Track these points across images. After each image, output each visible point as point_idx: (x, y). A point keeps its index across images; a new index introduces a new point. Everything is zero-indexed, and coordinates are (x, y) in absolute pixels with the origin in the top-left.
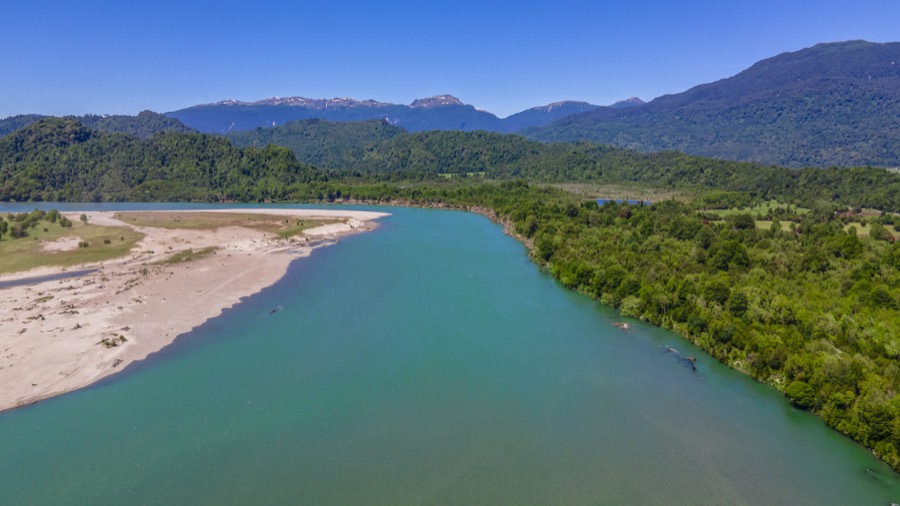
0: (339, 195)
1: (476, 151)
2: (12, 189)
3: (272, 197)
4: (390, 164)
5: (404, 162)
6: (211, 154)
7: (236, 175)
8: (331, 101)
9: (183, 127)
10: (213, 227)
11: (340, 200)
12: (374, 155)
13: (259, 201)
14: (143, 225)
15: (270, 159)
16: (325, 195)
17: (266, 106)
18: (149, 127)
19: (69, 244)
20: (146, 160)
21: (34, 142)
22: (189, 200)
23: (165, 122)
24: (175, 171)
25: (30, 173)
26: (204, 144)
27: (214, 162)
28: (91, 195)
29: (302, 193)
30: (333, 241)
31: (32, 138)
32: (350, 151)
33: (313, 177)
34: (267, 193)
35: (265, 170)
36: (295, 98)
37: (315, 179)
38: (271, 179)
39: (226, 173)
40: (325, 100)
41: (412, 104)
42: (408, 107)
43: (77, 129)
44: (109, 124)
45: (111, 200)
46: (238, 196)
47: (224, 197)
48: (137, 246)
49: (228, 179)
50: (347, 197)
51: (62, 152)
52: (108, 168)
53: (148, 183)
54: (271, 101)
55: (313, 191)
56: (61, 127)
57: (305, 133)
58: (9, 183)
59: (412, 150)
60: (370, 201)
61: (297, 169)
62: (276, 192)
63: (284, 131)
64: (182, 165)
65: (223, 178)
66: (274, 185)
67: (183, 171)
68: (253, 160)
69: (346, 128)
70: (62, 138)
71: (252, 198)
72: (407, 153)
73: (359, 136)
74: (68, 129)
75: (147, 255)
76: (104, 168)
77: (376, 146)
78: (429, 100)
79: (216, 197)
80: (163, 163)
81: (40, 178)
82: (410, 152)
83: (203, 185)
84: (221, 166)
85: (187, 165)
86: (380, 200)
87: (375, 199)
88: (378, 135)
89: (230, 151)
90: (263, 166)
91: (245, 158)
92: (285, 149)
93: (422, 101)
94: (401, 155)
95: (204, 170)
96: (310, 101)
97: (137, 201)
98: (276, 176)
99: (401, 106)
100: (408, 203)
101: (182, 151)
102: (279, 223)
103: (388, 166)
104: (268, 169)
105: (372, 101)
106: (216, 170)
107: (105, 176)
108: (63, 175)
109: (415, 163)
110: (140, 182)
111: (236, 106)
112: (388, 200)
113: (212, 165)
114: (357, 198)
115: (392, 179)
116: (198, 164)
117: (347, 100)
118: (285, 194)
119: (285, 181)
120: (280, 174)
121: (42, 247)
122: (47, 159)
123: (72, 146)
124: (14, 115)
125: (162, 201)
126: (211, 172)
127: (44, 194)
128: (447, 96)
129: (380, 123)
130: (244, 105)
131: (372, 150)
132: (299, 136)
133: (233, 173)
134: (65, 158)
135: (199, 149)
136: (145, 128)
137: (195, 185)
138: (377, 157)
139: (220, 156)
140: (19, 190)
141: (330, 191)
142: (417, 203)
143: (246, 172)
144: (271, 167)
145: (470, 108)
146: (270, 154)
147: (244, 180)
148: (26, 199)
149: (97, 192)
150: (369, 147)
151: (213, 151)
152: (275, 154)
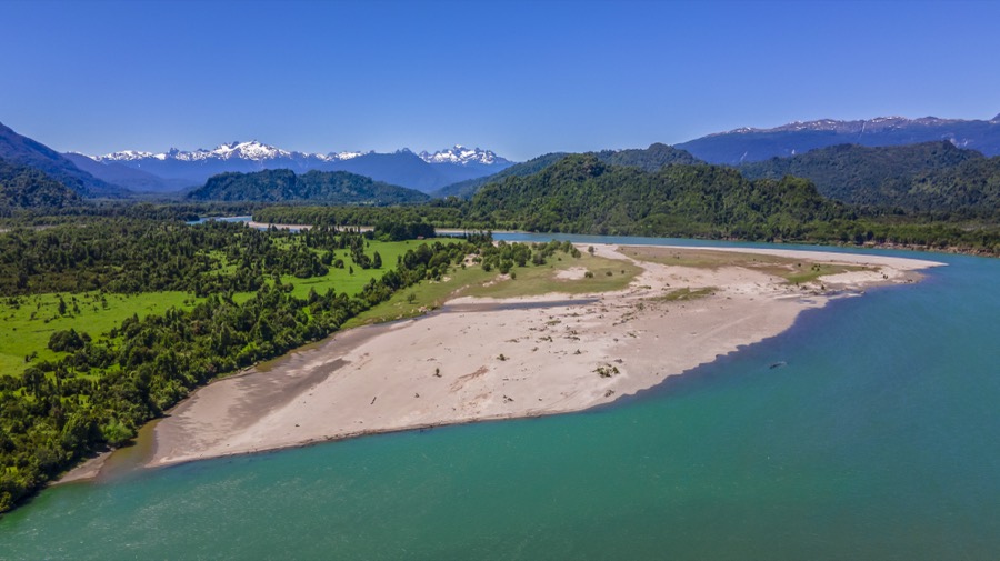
0: (870, 236)
2: (537, 221)
3: (784, 237)
4: (950, 199)
5: (974, 197)
6: (718, 187)
7: (743, 210)
8: (869, 122)
9: (692, 158)
10: (714, 266)
11: (872, 243)
12: (928, 187)
13: (768, 241)
14: (643, 260)
15: (785, 192)
16: (852, 237)
17: (786, 132)
18: (658, 160)
19: (575, 273)
20: (652, 194)
21: (558, 177)
22: (691, 236)
23: (674, 155)
24: (680, 204)
25: (552, 206)
26: (712, 176)
27: (721, 195)
28: (599, 227)
29: (821, 232)
30: (859, 292)
31: (557, 174)
32: (891, 183)
33: (837, 214)
34: (779, 231)
35: (778, 205)
36: (822, 121)
37: (840, 217)
38: (784, 216)
39: (733, 208)
40: (863, 122)
41: (994, 119)
43: (594, 164)
44: (621, 159)
45: (615, 234)
46: (744, 233)
47: (729, 234)
48: (636, 280)
49: (735, 215)
50: (882, 240)
51: (579, 187)
52: (616, 202)
53: (651, 217)
54: (792, 126)
55: (836, 230)
56: (580, 163)
57: (832, 162)
58: (537, 215)
59: (989, 181)
60: (915, 246)
61: (818, 204)
62: (789, 230)
63: (805, 160)
64: (687, 200)
65: (729, 213)
66: (787, 222)
67: (688, 205)
68: (764, 193)
70: (580, 174)
71: (760, 236)
72: (979, 184)
73: (907, 164)
74: (586, 164)
75: (644, 290)
76: (612, 202)
77: (931, 176)
79: (720, 233)
80: (668, 197)
81: (560, 210)
82: (985, 182)
83: (708, 220)
84: (728, 201)
85: (692, 199)
86: (929, 245)
87: (923, 243)
88: (936, 162)
89: (740, 183)
90: (776, 201)
91: (755, 192)
92: (804, 181)
94: (969, 187)
95: (710, 205)
96: (839, 123)
97: (639, 235)
98: (791, 212)
99: (978, 124)
100: (975, 251)
101: (689, 184)
102: (788, 266)
103: (948, 202)
104: (781, 204)
105: (930, 118)
106: (723, 204)
107: (613, 209)
108: (578, 208)
109: (992, 198)
110: (644, 216)
111: (751, 134)
112: (943, 245)
113: (718, 199)
114: (895, 241)
115: (951, 219)
116: (703, 198)
117: (894, 119)
118: (799, 232)
119: (802, 218)
120: (796, 210)
121: (555, 275)
122: (566, 193)
123: (588, 180)
124: (545, 154)
125: (664, 236)
126: (716, 206)
127: (561, 226)
129: (941, 146)
130: (760, 132)
131: (924, 181)
132: (823, 166)
133: (741, 208)
134: (581, 192)
135: (706, 181)
136: (654, 162)
137: (699, 220)
138: (931, 190)
139: (728, 189)
140: (543, 222)
141: (858, 231)
142: (991, 250)
143: (756, 207)
144: (786, 202)
146: (785, 187)
147: (753, 215)
148: (547, 230)
149: (605, 225)
150: (920, 177)
151: (720, 184)
152: (792, 187)
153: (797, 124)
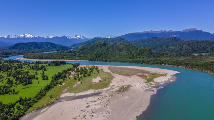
0: (163, 63)
1: (205, 47)
2: (91, 58)
3: (145, 63)
4: (176, 50)
5: (181, 50)
6: (130, 49)
7: (136, 55)
8: (160, 31)
10: (130, 75)
11: (163, 65)
13: (141, 64)
14: (114, 73)
15: (144, 51)
16: (159, 63)
19: (97, 80)
20: (116, 51)
21: (96, 46)
22: (125, 62)
24: (122, 54)
25: (94, 54)
26: (129, 47)
27: (131, 51)
28: (105, 60)
29: (152, 61)
31: (96, 45)
32: (165, 46)
33: (155, 56)
34: (144, 61)
35: (143, 54)
36: (151, 31)
38: (145, 57)
39: (134, 54)
42: (181, 32)
43: (104, 43)
45: (108, 61)
46: (136, 62)
47: (133, 62)
48: (111, 82)
49: (134, 56)
50: (165, 64)
51: (101, 49)
52: (109, 53)
53: (116, 56)
55: (156, 61)
56: (101, 43)
58: (91, 56)
60: (172, 66)
61: (151, 53)
62: (146, 61)
63: (148, 40)
64: (124, 52)
65: (133, 56)
66: (146, 59)
67: (124, 54)
68: (140, 51)
69: (164, 39)
70: (101, 45)
71: (140, 63)
73: (167, 42)
74: (102, 43)
75: (113, 87)
76: (108, 53)
78: (188, 30)
79: (131, 62)
80: (120, 52)
81: (96, 55)
82: (183, 47)
83: (128, 58)
84: (133, 53)
85: (125, 52)
86: (175, 65)
87: (174, 65)
89: (135, 49)
90: (143, 53)
91: (138, 50)
92: (148, 48)
93: (186, 30)
95: (129, 54)
96: (155, 31)
97: (114, 62)
98: (146, 55)
100: (184, 67)
101: (124, 49)
102: (146, 75)
104: (144, 53)
106: (131, 54)
107: (108, 55)
108: (100, 54)
109: (184, 50)
110: (115, 56)
111: (137, 33)
112: (178, 66)
113: (131, 52)
114: (168, 64)
116: (127, 52)
117: (164, 31)
118: (148, 62)
119: (148, 57)
121: (92, 80)
122: (98, 50)
123: (103, 47)
125: (119, 62)
126: (130, 54)
127: (96, 59)
128: (193, 28)
131: (171, 46)
133: (135, 54)
134: (101, 50)
135: (128, 48)
136: (117, 41)
137: (126, 57)
139: (133, 50)
140: (92, 58)
142: (188, 67)
143: (138, 54)
144: (145, 53)
145: (201, 31)
146: (145, 50)
147: (138, 56)
148: (93, 60)
149: (106, 59)
151: (131, 49)
152: (146, 50)
153: (146, 31)
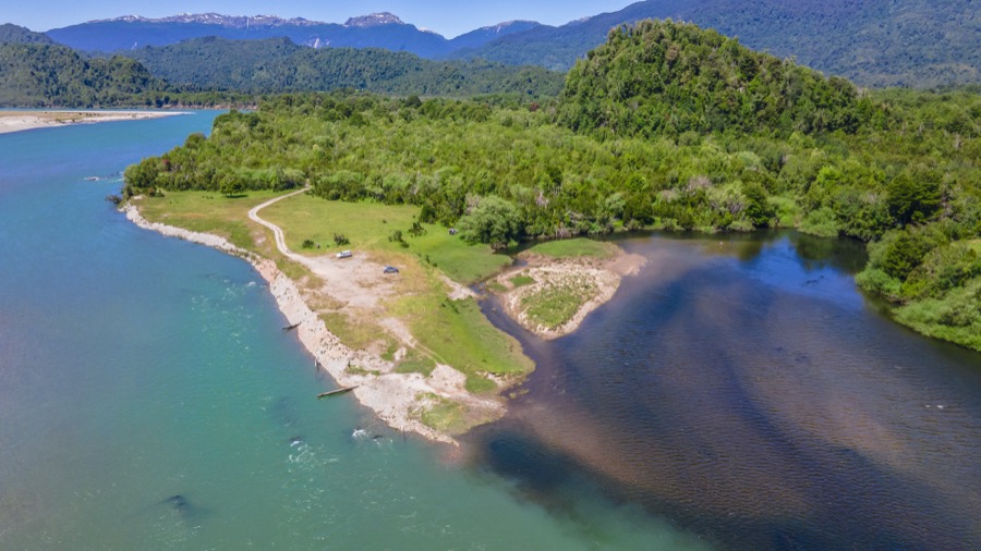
7: (77, 86)
8: (252, 19)
12: (263, 74)
17: (175, 23)
32: (241, 70)
34: (96, 99)
35: (109, 81)
36: (209, 15)
54: (181, 17)
57: (199, 52)
63: (177, 50)
69: (246, 47)
72: (293, 71)
77: (266, 64)
78: (366, 18)
84: (63, 77)
88: (279, 54)
90: (107, 77)
93: (358, 19)
96: (228, 18)
104: (112, 80)
105: (300, 19)
109: (300, 81)
111: (138, 23)
113: (51, 75)
117: (272, 18)
118: (113, 100)
120: (124, 85)
128: (385, 14)
129: (282, 41)
130: (148, 22)
131: (261, 68)
133: (74, 84)
138: (265, 76)
143: (87, 83)
144: (115, 78)
145: (411, 28)
150: (259, 65)
153: (185, 15)
